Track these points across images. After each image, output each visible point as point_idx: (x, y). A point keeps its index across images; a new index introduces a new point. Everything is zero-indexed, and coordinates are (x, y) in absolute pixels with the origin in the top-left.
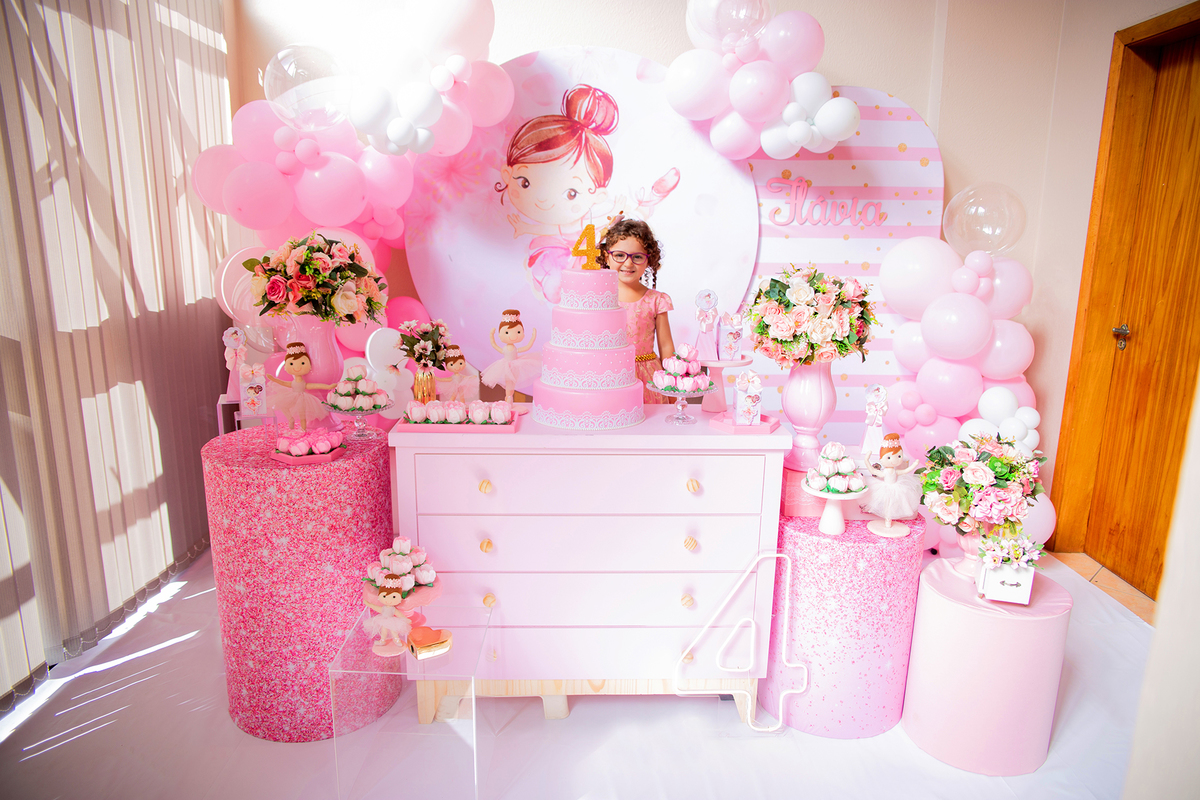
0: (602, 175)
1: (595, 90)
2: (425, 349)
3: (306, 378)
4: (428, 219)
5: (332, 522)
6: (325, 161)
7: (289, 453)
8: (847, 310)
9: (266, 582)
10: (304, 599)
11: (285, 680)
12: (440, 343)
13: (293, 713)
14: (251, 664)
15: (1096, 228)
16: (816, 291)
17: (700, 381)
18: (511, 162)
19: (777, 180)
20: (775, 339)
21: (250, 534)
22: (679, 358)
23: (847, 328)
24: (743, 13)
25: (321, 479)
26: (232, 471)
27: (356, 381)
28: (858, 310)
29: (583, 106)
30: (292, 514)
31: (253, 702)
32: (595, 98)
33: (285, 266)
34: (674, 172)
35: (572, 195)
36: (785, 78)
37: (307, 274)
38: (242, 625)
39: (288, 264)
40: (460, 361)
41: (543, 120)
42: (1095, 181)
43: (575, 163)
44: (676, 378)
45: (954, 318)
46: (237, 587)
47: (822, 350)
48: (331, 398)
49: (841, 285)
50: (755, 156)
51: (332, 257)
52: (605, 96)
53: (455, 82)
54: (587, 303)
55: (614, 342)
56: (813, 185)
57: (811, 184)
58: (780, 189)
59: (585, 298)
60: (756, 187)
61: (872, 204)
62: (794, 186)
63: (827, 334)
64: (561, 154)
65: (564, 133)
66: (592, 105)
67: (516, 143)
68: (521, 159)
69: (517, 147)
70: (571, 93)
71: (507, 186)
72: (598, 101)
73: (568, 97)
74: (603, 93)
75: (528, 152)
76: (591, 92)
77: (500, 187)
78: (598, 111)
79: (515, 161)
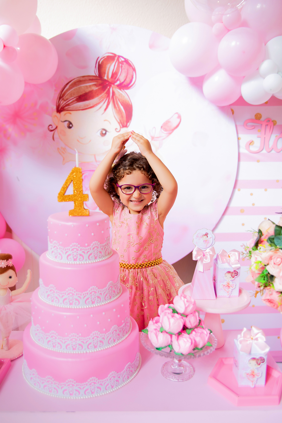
0: (125, 119)
1: (119, 56)
4: (1, 151)
17: (198, 339)
18: (59, 110)
19: (252, 121)
20: (281, 293)
22: (174, 311)
29: (111, 68)
32: (119, 63)
34: (176, 116)
35: (104, 133)
41: (82, 79)
43: (105, 110)
44: (171, 336)
50: (237, 103)
52: (126, 61)
53: (4, 46)
54: (71, 256)
55: (102, 297)
56: (278, 124)
57: (276, 123)
58: (253, 127)
59: (69, 250)
60: (236, 126)
62: (264, 125)
64: (95, 103)
65: (97, 88)
66: (117, 68)
67: (63, 96)
68: (66, 108)
69: (63, 99)
70: (101, 59)
71: (56, 128)
72: (121, 65)
73: (99, 62)
74: (125, 59)
75: (71, 103)
76: (116, 58)
77: (52, 128)
78: (121, 72)
79: (62, 109)
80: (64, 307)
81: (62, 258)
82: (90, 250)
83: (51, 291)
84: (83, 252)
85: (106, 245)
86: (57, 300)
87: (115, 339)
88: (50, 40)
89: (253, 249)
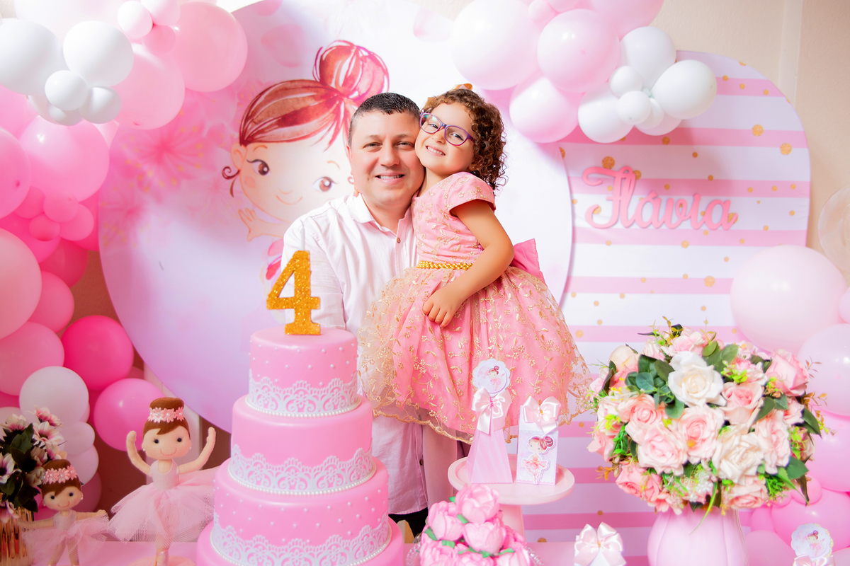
1: (359, 48)
4: (131, 212)
8: (780, 413)
12: (36, 454)
16: (726, 379)
18: (245, 140)
19: (597, 170)
20: (651, 470)
23: (783, 448)
28: (796, 410)
29: (343, 68)
32: (358, 59)
35: (326, 185)
36: (614, 32)
41: (289, 85)
43: (331, 142)
47: (737, 492)
49: (767, 364)
50: (570, 138)
52: (372, 56)
53: (154, 25)
54: (294, 404)
55: (346, 475)
56: (643, 176)
57: (640, 176)
58: (600, 182)
59: (291, 393)
60: (569, 178)
61: (718, 202)
62: (618, 180)
63: (749, 462)
64: (313, 131)
65: (317, 103)
66: (354, 67)
67: (252, 116)
68: (258, 136)
69: (252, 121)
70: (326, 51)
71: (238, 172)
72: (361, 63)
73: (322, 56)
74: (369, 52)
75: (267, 128)
76: (353, 51)
77: (230, 172)
78: (361, 76)
79: (250, 139)
80: (279, 492)
81: (277, 407)
82: (326, 393)
83: (256, 464)
84: (314, 396)
85: (351, 386)
86: (266, 480)
87: (365, 550)
88: (233, 13)
89: (601, 395)
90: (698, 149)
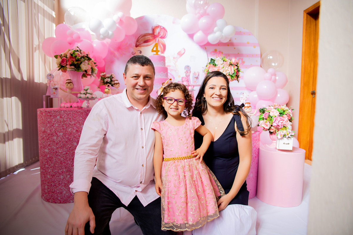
0: (163, 50)
1: (161, 26)
2: (108, 80)
3: (72, 89)
4: (112, 62)
5: (77, 129)
6: (82, 41)
7: (64, 107)
8: (233, 67)
9: (55, 148)
10: (67, 153)
11: (59, 182)
13: (61, 193)
14: (49, 176)
15: (303, 63)
16: (223, 61)
18: (137, 46)
19: (213, 52)
21: (51, 132)
23: (233, 71)
24: (202, 2)
25: (74, 115)
26: (46, 112)
27: (87, 90)
28: (236, 67)
29: (157, 31)
30: (64, 125)
31: (49, 190)
32: (161, 29)
33: (67, 55)
34: (183, 49)
36: (214, 20)
37: (73, 56)
38: (46, 163)
39: (68, 55)
40: (118, 84)
41: (146, 34)
42: (302, 50)
45: (265, 87)
46: (46, 151)
48: (79, 95)
49: (231, 60)
50: (206, 44)
51: (81, 53)
52: (164, 28)
53: (120, 20)
55: (164, 76)
56: (224, 53)
58: (214, 54)
60: (207, 54)
61: (240, 59)
62: (218, 54)
63: (227, 73)
65: (152, 38)
67: (138, 41)
68: (139, 45)
70: (154, 27)
71: (135, 53)
75: (141, 43)
76: (160, 27)
77: (133, 53)
78: (161, 32)
90: (235, 47)
